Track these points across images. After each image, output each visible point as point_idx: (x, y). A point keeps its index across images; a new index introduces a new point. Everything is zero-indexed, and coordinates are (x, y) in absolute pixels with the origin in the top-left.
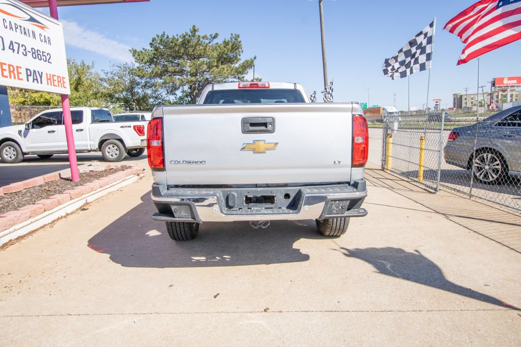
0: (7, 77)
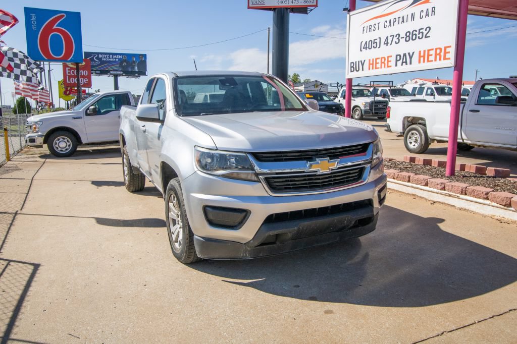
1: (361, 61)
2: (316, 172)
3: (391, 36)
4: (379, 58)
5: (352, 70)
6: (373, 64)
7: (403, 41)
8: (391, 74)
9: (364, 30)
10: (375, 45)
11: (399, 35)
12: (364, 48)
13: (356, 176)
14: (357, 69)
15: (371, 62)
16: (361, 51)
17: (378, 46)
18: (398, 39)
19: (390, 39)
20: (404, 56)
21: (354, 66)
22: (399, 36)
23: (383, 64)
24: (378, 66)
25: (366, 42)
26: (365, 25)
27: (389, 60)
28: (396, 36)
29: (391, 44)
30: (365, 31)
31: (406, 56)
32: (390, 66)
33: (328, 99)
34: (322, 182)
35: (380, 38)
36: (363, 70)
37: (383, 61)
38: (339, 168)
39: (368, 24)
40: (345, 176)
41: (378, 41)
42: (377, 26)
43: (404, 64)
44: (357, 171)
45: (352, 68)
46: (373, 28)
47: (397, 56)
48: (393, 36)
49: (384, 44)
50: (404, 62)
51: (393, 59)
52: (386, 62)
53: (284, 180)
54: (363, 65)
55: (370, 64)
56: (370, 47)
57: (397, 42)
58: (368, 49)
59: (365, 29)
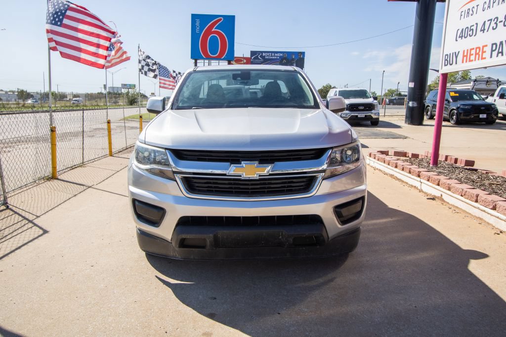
0: (472, 61)
1: (455, 53)
2: (241, 176)
3: (488, 21)
4: (473, 49)
5: (446, 64)
6: (467, 56)
7: (500, 25)
8: (486, 68)
9: (461, 15)
10: (471, 33)
11: (497, 18)
12: (460, 37)
13: (302, 186)
14: (451, 63)
15: (465, 54)
16: (456, 40)
17: (474, 34)
18: (496, 23)
19: (487, 24)
20: (500, 45)
21: (448, 59)
22: (497, 20)
23: (477, 56)
24: (472, 58)
25: (463, 29)
26: (463, 9)
27: (484, 50)
28: (494, 20)
29: (488, 31)
30: (463, 17)
31: (502, 45)
32: (485, 58)
33: (478, 99)
34: (252, 189)
35: (477, 24)
36: (456, 63)
37: (478, 52)
38: (270, 175)
39: (466, 8)
40: (286, 185)
41: (474, 28)
42: (475, 10)
43: (500, 54)
44: (304, 180)
45: (446, 61)
46: (471, 12)
47: (493, 44)
48: (491, 20)
49: (481, 31)
50: (500, 53)
51: (488, 50)
52: (480, 53)
53: (206, 181)
54: (456, 57)
55: (464, 56)
56: (466, 36)
57: (494, 28)
58: (463, 38)
59: (463, 14)
